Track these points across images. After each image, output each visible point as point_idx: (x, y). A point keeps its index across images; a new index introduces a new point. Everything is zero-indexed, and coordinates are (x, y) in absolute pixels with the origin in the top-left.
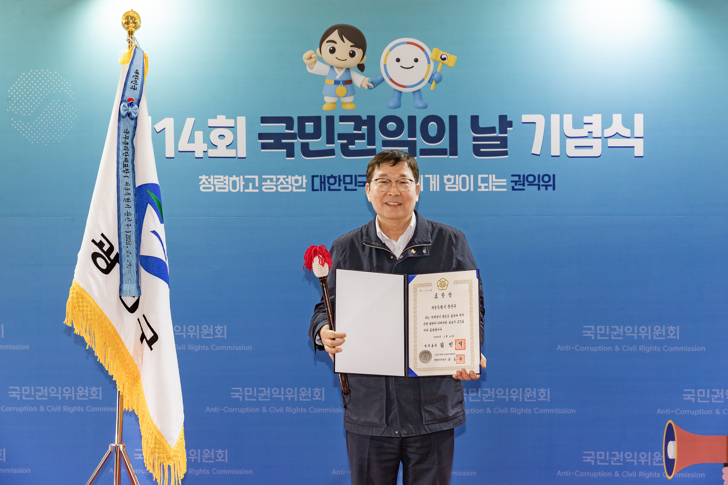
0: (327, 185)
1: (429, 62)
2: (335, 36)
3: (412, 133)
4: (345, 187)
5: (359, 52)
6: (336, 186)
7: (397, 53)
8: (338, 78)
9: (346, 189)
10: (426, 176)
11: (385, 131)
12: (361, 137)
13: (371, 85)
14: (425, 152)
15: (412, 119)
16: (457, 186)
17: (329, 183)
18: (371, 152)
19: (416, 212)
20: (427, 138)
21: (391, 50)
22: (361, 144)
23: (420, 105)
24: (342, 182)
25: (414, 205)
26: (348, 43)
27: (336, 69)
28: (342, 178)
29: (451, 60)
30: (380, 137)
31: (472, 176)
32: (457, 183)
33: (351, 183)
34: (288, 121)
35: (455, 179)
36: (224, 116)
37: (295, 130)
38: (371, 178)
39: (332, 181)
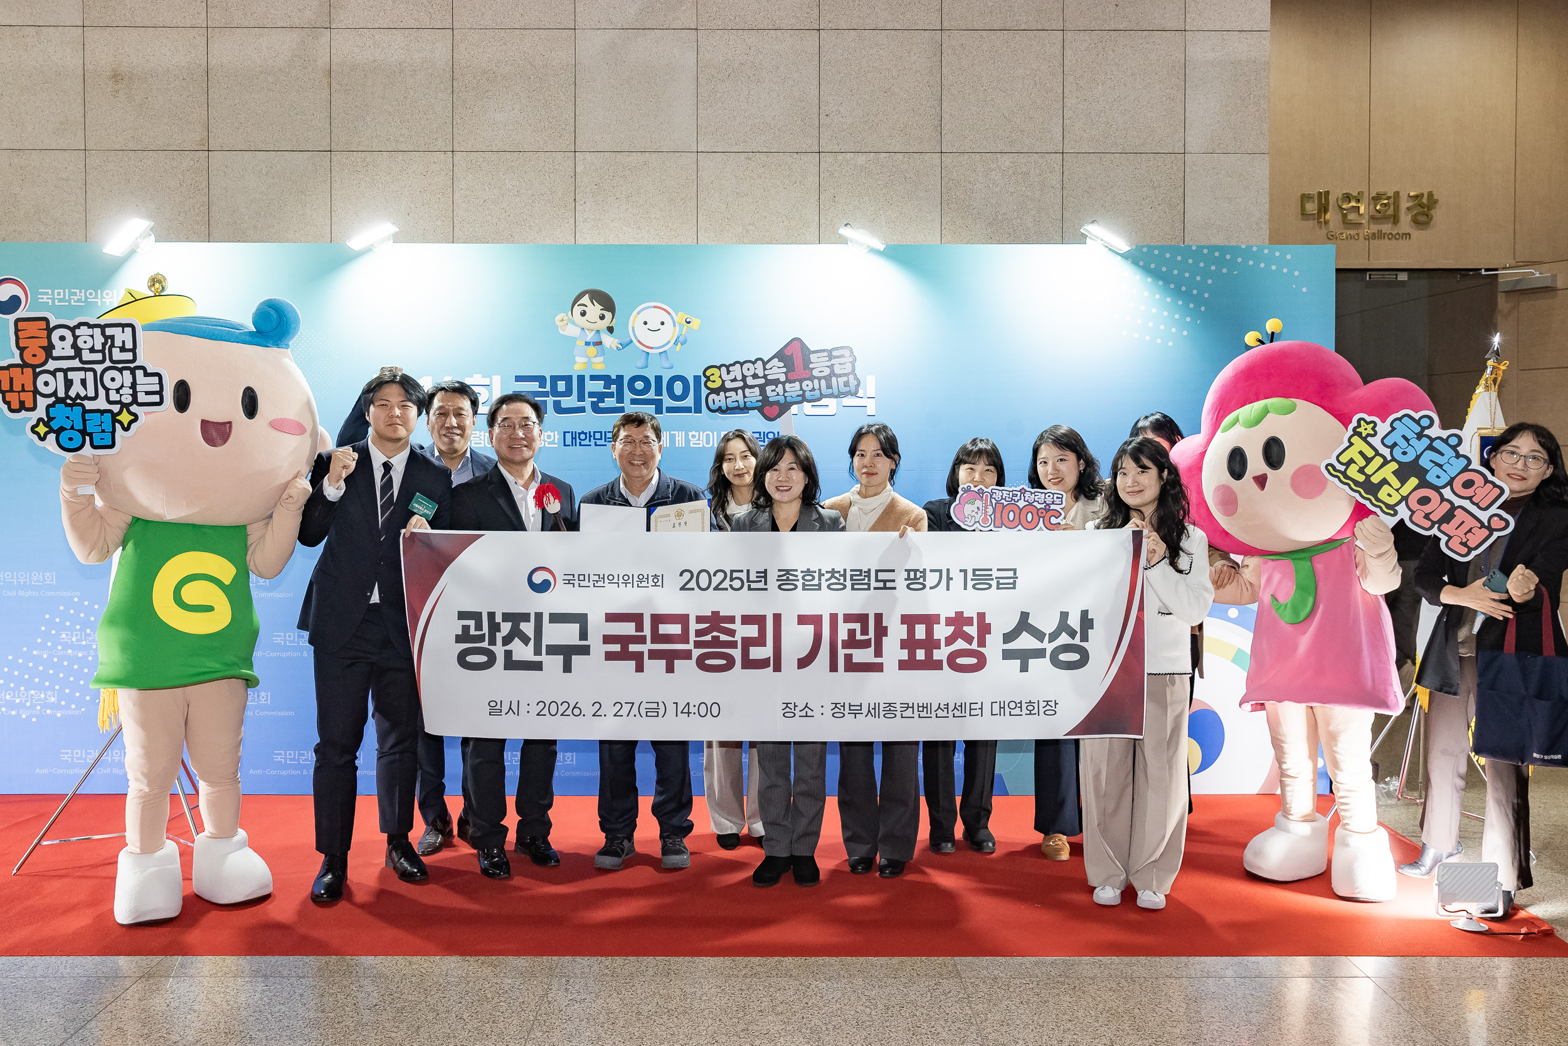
0: (578, 440)
1: (675, 326)
2: (586, 300)
3: (659, 392)
4: (596, 442)
5: (608, 315)
6: (587, 442)
7: (644, 316)
8: (588, 339)
9: (596, 445)
10: (672, 432)
11: (633, 390)
12: (611, 395)
13: (620, 346)
14: (670, 410)
15: (659, 379)
16: (701, 442)
17: (580, 439)
18: (622, 410)
19: (659, 470)
20: (673, 397)
21: (638, 313)
22: (610, 402)
23: (667, 365)
24: (592, 438)
25: (657, 462)
26: (598, 307)
27: (587, 331)
28: (592, 434)
29: (696, 323)
30: (628, 395)
31: (715, 433)
32: (701, 439)
33: (601, 439)
34: (541, 380)
35: (699, 435)
36: (480, 375)
37: (548, 389)
38: (617, 438)
39: (583, 437)
